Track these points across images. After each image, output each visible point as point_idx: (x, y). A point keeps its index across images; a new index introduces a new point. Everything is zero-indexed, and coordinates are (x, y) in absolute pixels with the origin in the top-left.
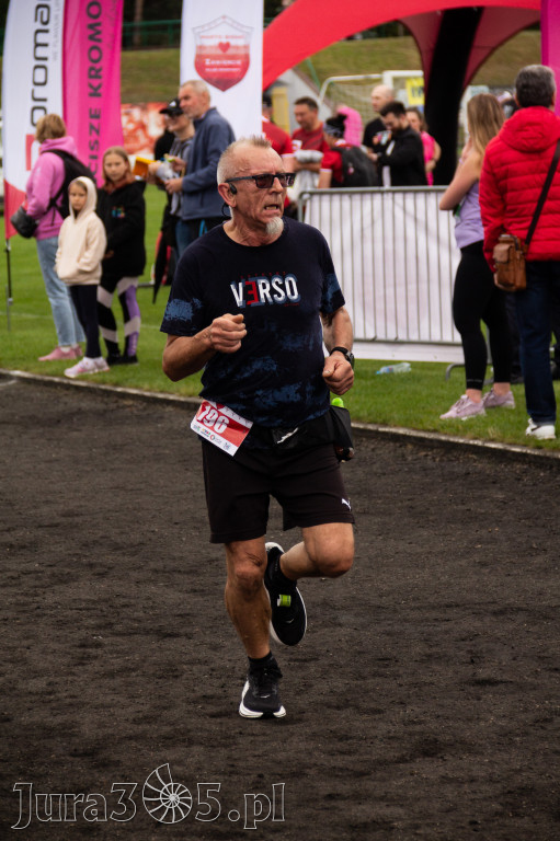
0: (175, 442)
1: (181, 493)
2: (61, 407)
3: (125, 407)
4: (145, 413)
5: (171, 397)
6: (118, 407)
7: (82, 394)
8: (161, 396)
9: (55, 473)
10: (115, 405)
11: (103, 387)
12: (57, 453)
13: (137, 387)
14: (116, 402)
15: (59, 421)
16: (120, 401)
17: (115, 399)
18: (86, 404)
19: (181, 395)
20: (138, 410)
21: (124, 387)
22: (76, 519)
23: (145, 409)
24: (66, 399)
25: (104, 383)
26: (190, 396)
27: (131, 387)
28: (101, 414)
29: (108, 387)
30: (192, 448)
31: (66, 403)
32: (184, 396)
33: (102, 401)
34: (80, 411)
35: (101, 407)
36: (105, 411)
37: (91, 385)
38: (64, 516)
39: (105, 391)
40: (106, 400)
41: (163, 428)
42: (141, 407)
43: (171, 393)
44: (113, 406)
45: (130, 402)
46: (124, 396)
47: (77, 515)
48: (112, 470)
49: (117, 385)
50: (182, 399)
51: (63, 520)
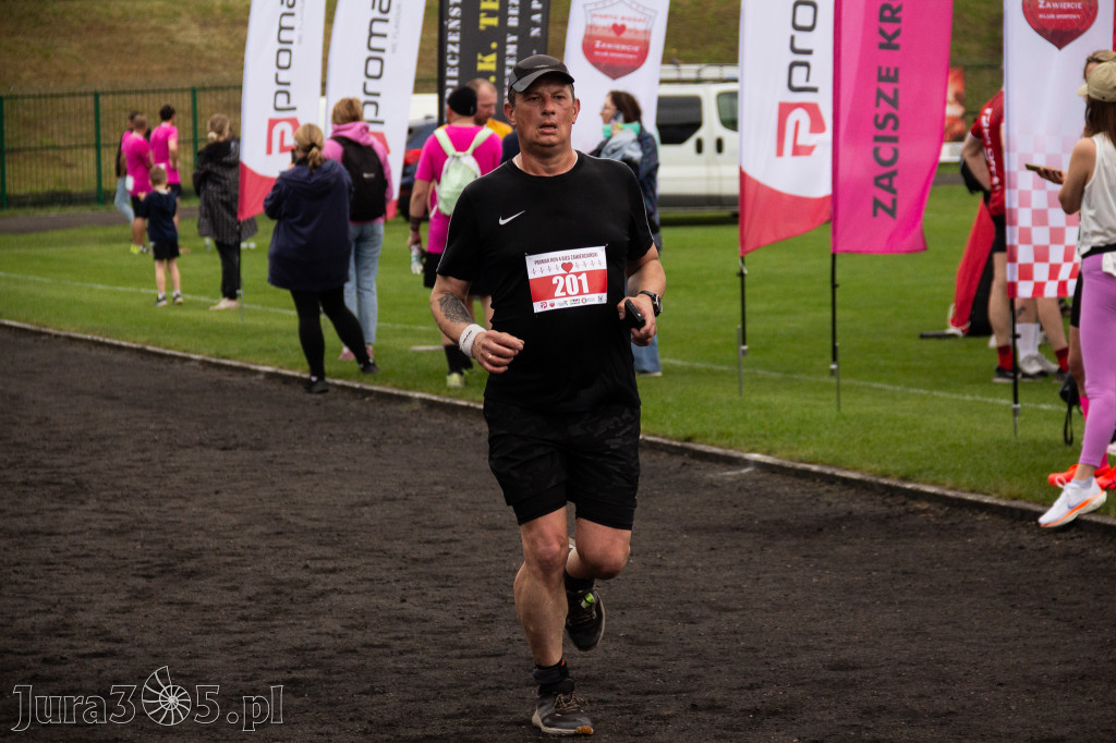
0: (994, 565)
1: (1005, 640)
2: (821, 509)
3: (917, 512)
4: (947, 522)
5: (987, 500)
6: (907, 512)
7: (853, 491)
8: (971, 497)
9: (817, 605)
10: (903, 508)
11: (885, 481)
12: (820, 577)
13: (934, 484)
14: (904, 504)
15: (820, 530)
16: (910, 502)
17: (902, 499)
18: (859, 506)
19: (1000, 497)
20: (937, 518)
21: (917, 482)
22: (852, 675)
23: (947, 516)
24: (828, 498)
25: (886, 476)
26: (1015, 499)
27: (925, 483)
28: (883, 521)
29: (893, 482)
30: (1019, 575)
31: (829, 504)
32: (1006, 499)
33: (884, 503)
34: (850, 515)
35: (881, 510)
36: (888, 517)
37: (868, 478)
38: (833, 668)
39: (888, 488)
40: (888, 500)
41: (974, 544)
42: (942, 513)
43: (987, 494)
44: (899, 509)
45: (925, 506)
46: (917, 495)
47: (853, 668)
48: (901, 603)
49: (905, 479)
50: (1003, 503)
51: (833, 674)
